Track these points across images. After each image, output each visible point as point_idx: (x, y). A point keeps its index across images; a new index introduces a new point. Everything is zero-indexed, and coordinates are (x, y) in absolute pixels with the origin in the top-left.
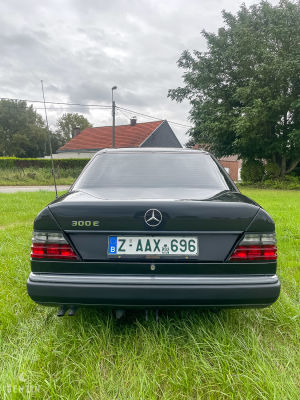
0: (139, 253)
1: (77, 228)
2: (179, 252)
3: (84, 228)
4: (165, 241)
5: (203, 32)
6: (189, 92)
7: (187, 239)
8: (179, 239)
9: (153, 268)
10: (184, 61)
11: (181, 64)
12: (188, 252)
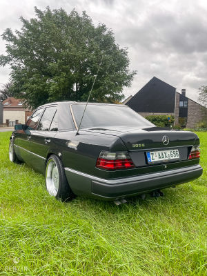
0: (160, 159)
1: (136, 148)
2: (174, 158)
3: (139, 148)
4: (168, 152)
5: (21, 18)
6: (11, 60)
7: (175, 150)
8: (173, 151)
9: (166, 167)
10: (7, 36)
11: (4, 38)
12: (176, 157)
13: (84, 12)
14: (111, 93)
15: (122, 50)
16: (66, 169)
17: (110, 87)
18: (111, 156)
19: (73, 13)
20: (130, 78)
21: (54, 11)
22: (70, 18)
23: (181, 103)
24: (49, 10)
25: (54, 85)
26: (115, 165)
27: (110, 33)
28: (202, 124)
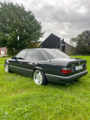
2: (81, 68)
9: (79, 71)
13: (22, 5)
14: (35, 41)
15: (38, 22)
16: (46, 74)
17: (35, 38)
18: (66, 69)
19: (16, 4)
20: (43, 34)
21: (8, 3)
22: (15, 7)
23: (63, 44)
24: (5, 3)
25: (10, 37)
26: (67, 72)
27: (33, 14)
28: (71, 53)
